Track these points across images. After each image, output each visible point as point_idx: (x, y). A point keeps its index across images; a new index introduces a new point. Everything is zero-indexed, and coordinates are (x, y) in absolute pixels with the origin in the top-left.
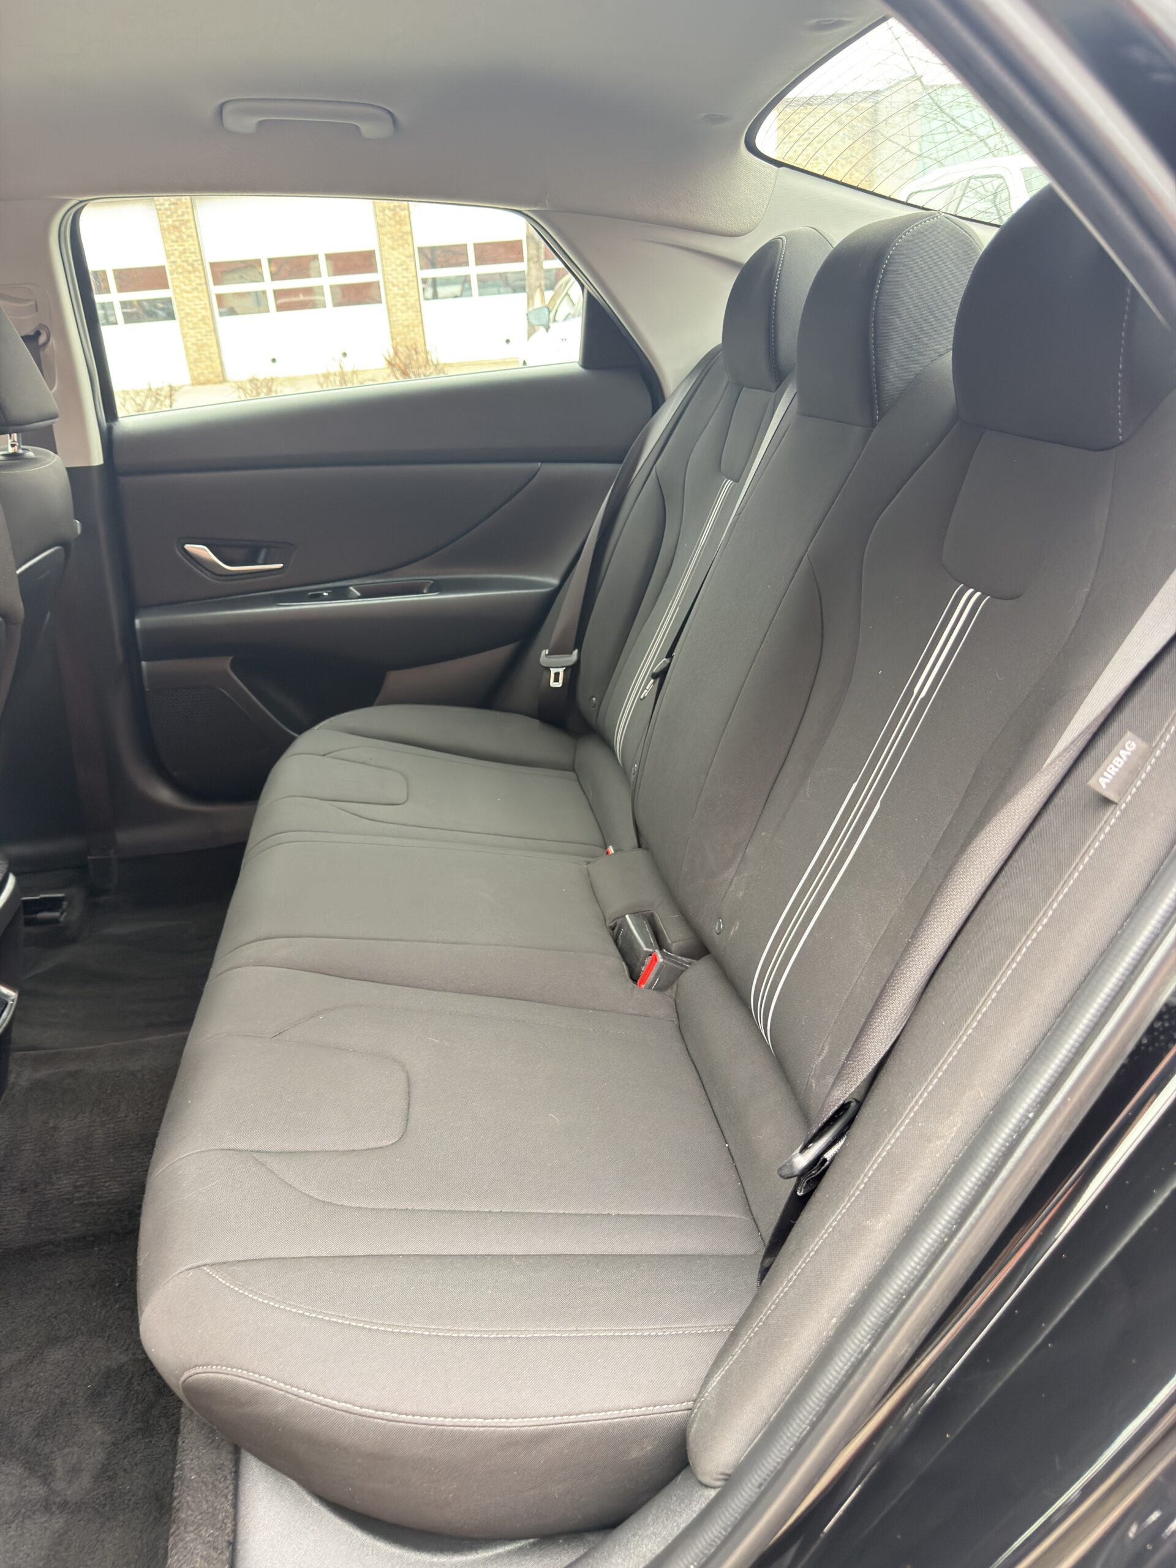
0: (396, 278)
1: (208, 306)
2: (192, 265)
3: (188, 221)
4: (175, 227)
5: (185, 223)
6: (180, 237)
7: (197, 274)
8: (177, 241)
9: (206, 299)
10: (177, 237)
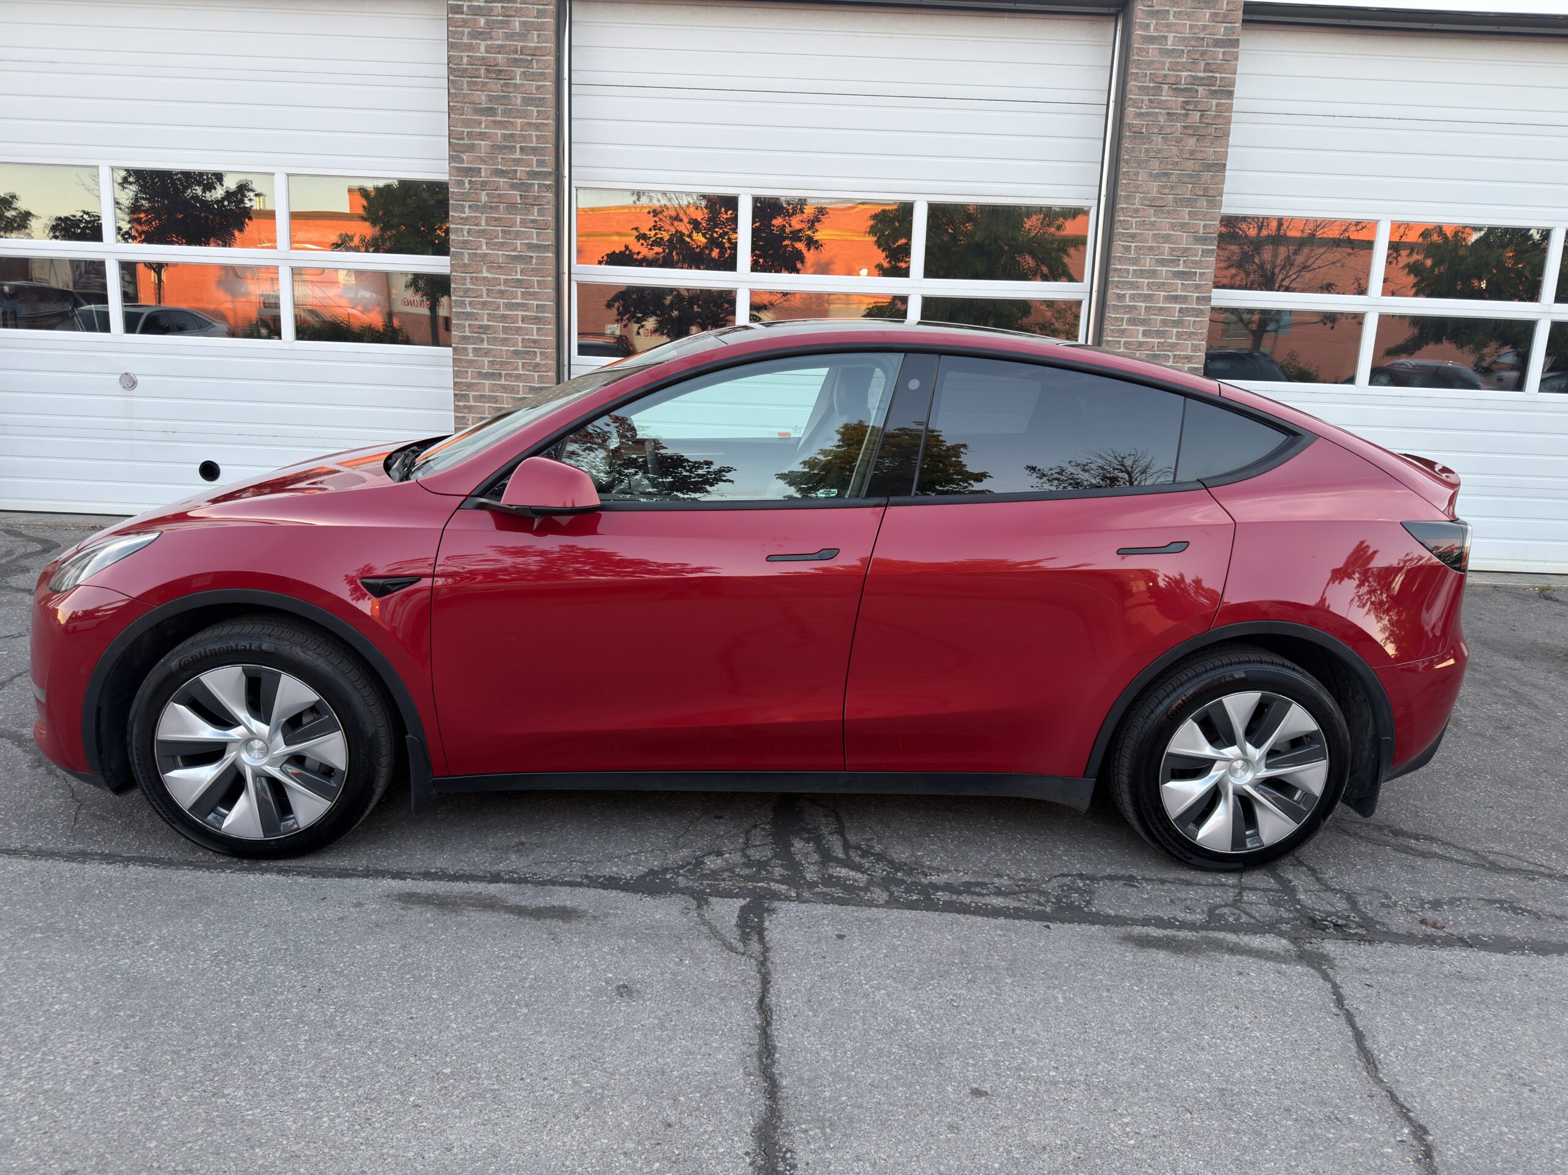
0: (1147, 298)
1: (550, 315)
2: (522, 187)
3: (535, 53)
4: (495, 71)
5: (524, 59)
6: (504, 99)
7: (535, 215)
8: (490, 111)
9: (551, 291)
10: (491, 99)
